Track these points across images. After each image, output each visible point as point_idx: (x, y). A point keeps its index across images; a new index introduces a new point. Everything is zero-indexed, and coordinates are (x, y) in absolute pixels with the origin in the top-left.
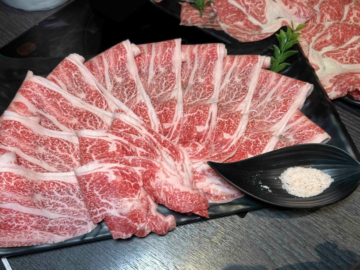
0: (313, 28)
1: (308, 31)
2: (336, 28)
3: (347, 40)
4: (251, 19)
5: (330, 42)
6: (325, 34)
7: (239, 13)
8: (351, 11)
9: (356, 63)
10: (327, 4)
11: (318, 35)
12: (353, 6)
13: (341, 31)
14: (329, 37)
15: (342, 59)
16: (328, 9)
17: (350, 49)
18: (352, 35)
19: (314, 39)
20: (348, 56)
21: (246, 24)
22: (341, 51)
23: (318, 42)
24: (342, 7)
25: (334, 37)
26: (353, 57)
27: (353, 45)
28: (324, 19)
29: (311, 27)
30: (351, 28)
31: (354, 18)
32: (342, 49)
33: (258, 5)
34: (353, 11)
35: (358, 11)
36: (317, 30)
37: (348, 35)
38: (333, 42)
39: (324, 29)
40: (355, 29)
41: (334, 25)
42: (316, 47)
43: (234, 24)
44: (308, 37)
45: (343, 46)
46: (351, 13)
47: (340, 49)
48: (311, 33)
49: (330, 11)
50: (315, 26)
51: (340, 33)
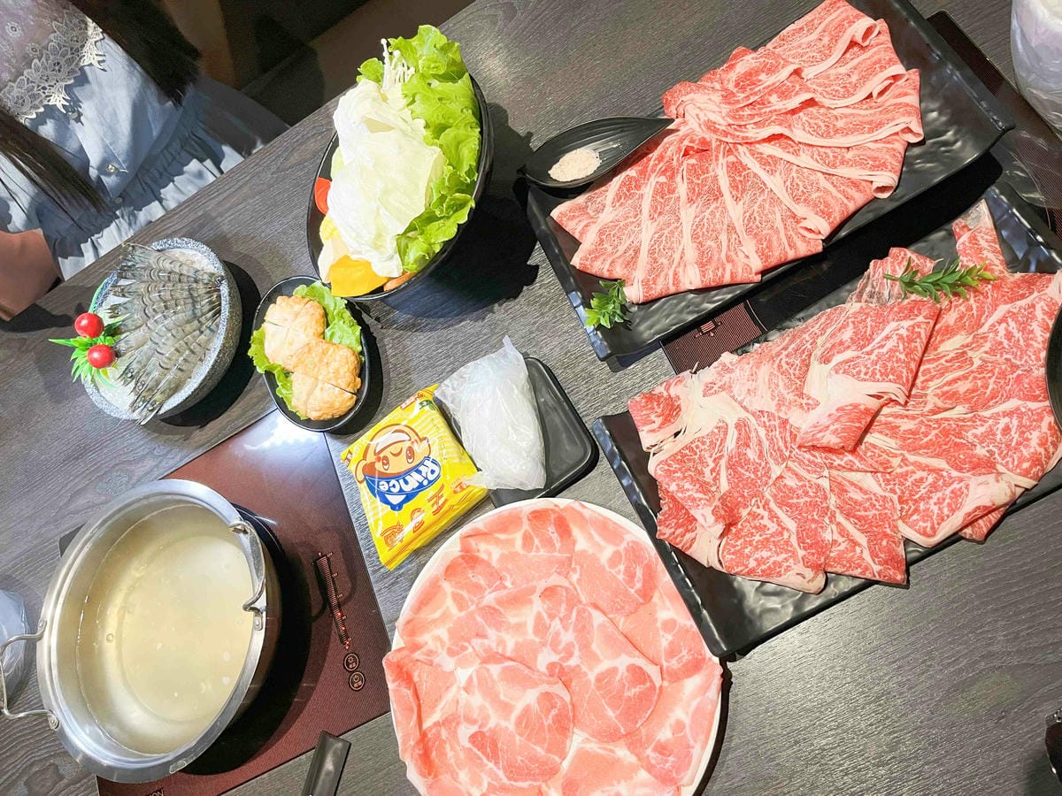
0: (781, 444)
1: (780, 432)
2: (759, 474)
3: (730, 475)
4: (849, 354)
5: (743, 450)
6: (761, 456)
7: (867, 339)
8: (779, 525)
9: (683, 449)
10: (817, 499)
11: (766, 444)
12: (786, 535)
13: (750, 477)
14: (751, 454)
15: (703, 443)
16: (806, 493)
17: (712, 465)
18: (733, 488)
19: (762, 432)
20: (703, 452)
21: (841, 343)
22: (718, 454)
23: (753, 435)
24: (796, 518)
25: (748, 461)
26: (696, 457)
27: (714, 474)
28: (791, 475)
29: (786, 442)
30: (746, 494)
31: (762, 518)
32: (720, 458)
33: (864, 370)
34: (775, 525)
35: (770, 532)
36: (776, 448)
37: (736, 481)
38: (739, 454)
39: (771, 461)
40: (739, 499)
41: (767, 474)
42: (745, 425)
43: (851, 325)
44: (767, 424)
45: (723, 462)
46: (775, 519)
47: (723, 456)
48: (774, 433)
49: (800, 492)
50: (785, 450)
51: (747, 474)
